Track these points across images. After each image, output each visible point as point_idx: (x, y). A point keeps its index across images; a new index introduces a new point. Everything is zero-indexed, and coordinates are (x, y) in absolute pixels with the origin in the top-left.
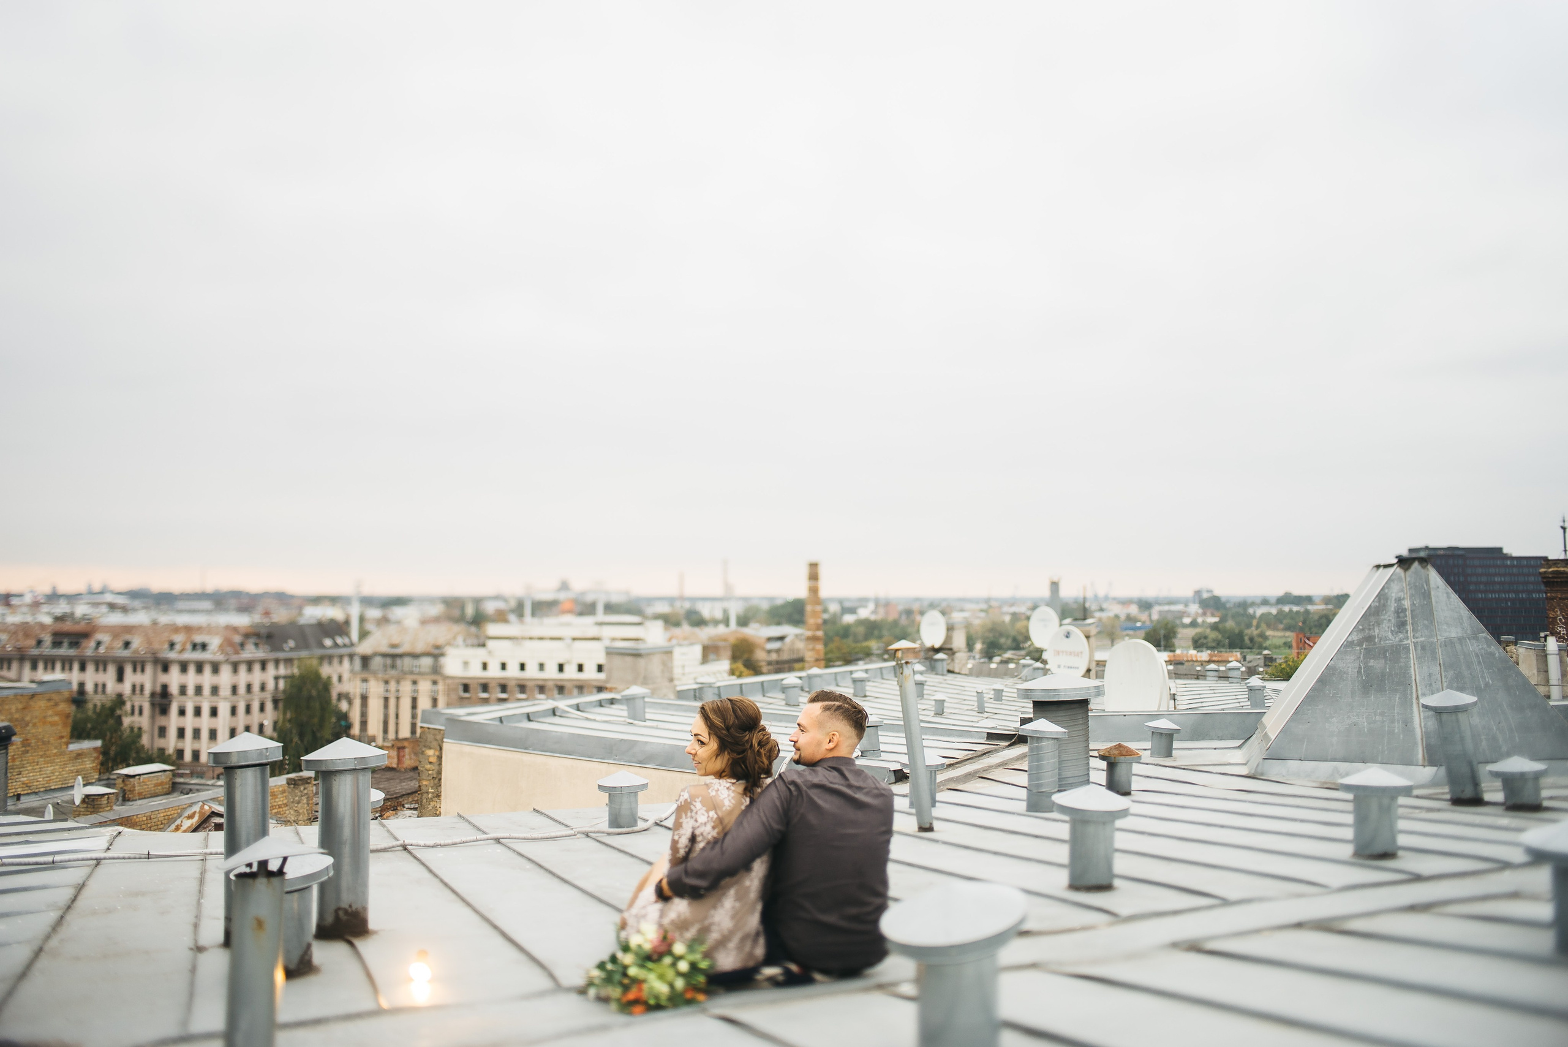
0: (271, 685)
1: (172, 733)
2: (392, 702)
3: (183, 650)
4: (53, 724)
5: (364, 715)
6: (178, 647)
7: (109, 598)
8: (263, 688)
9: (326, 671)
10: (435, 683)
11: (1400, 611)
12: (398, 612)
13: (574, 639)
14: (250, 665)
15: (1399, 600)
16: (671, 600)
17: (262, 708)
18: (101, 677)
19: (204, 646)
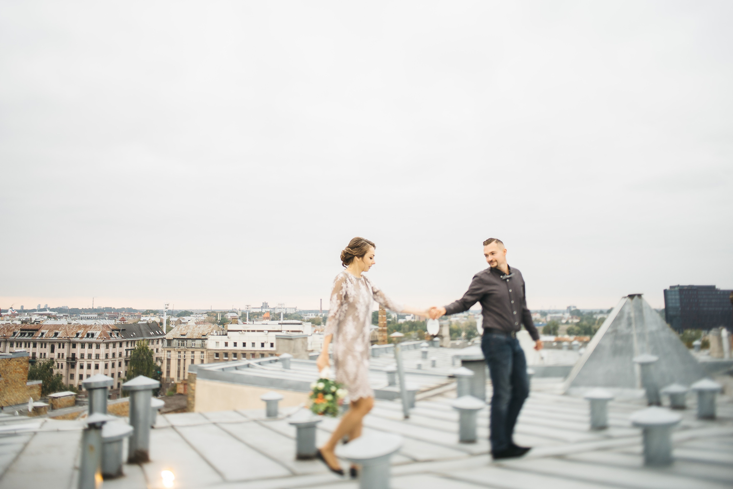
0: (124, 354)
1: (77, 377)
2: (182, 361)
3: (82, 338)
4: (19, 373)
5: (168, 368)
6: (80, 336)
7: (48, 312)
8: (120, 355)
9: (150, 347)
10: (202, 352)
11: (629, 318)
12: (186, 318)
13: (269, 331)
14: (114, 344)
15: (629, 313)
16: (316, 312)
17: (120, 365)
18: (43, 350)
19: (93, 335)
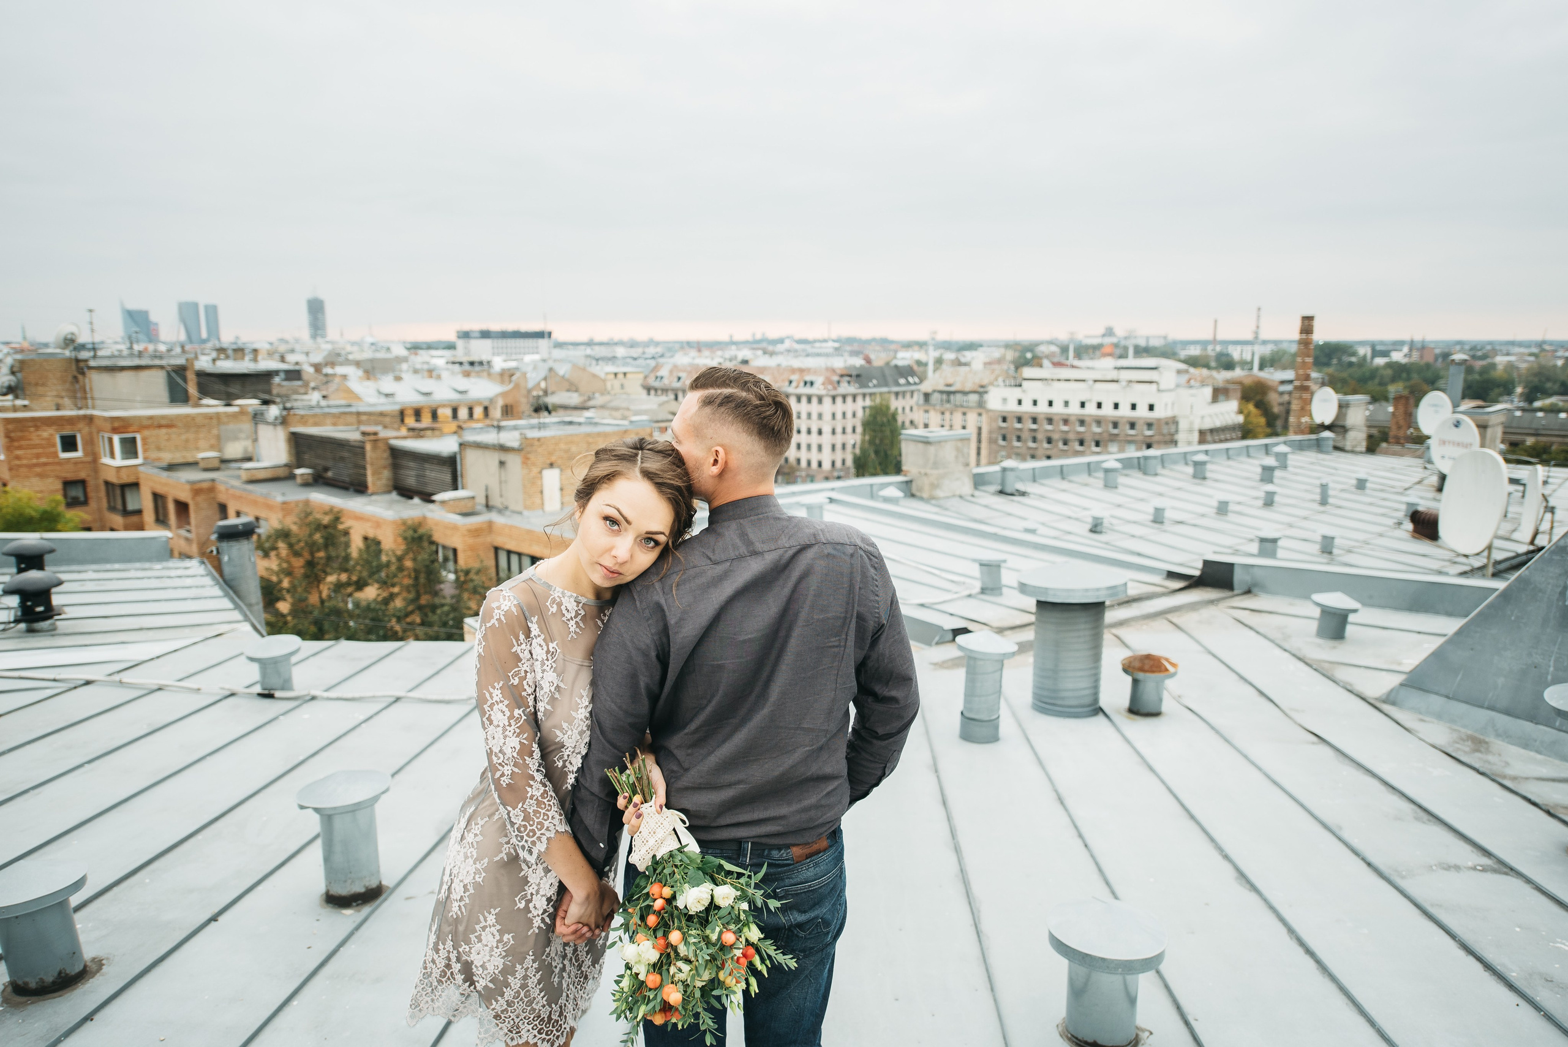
0: (860, 414)
3: (797, 387)
6: (794, 384)
7: (764, 345)
8: (854, 415)
9: (895, 404)
10: (980, 415)
12: (968, 356)
13: (1095, 381)
14: (844, 397)
16: (1204, 344)
17: (854, 430)
19: (812, 383)
